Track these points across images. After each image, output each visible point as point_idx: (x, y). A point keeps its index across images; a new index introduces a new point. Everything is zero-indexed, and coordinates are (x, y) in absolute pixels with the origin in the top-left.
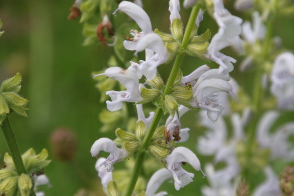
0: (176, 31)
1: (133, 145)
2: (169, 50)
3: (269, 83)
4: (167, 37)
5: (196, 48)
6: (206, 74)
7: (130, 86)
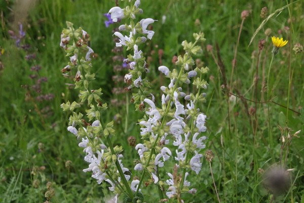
0: (164, 108)
1: (150, 146)
2: (161, 115)
3: (196, 123)
4: (160, 110)
5: (170, 114)
6: (174, 122)
7: (148, 127)
